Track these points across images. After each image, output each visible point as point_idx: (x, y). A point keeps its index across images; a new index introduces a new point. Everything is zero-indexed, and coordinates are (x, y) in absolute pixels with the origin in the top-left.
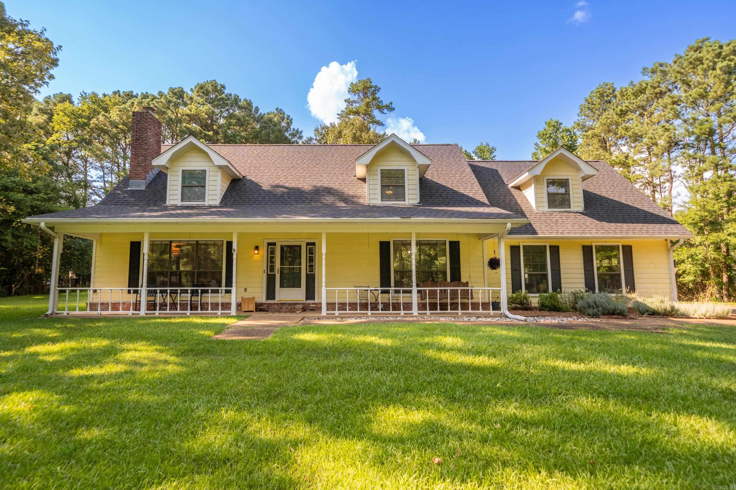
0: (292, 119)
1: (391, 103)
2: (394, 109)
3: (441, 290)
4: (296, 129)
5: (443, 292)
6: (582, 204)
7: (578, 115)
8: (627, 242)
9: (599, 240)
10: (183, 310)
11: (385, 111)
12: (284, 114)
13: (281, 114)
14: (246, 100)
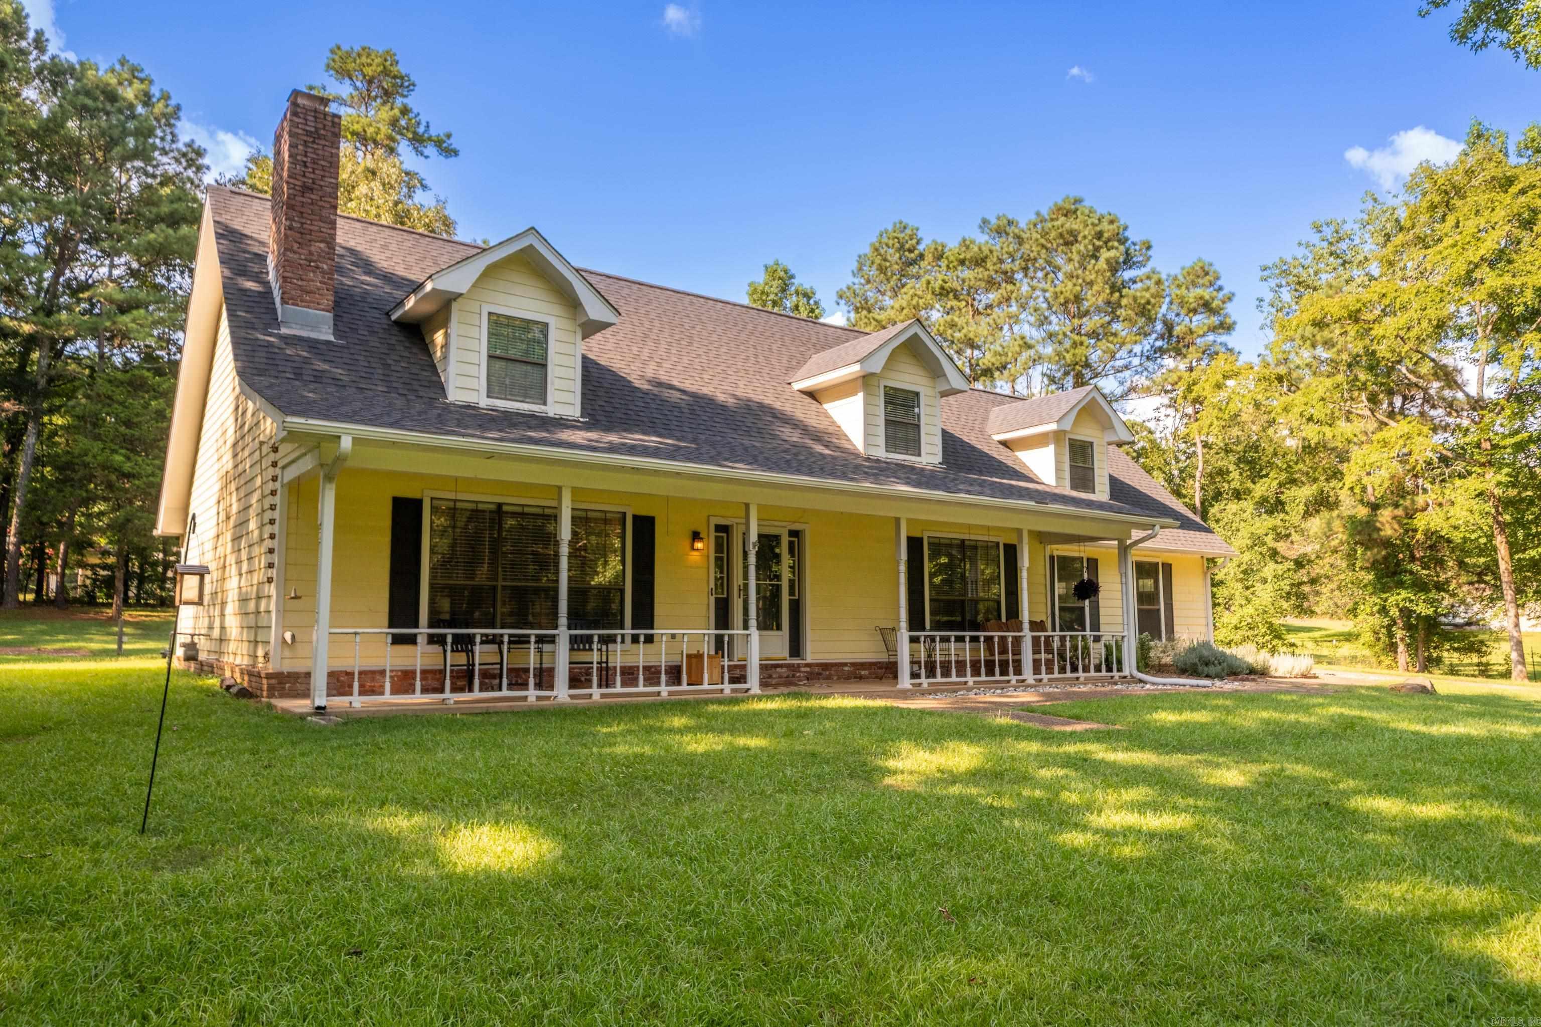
6: (1107, 489)
7: (854, 275)
8: (1166, 558)
10: (651, 685)
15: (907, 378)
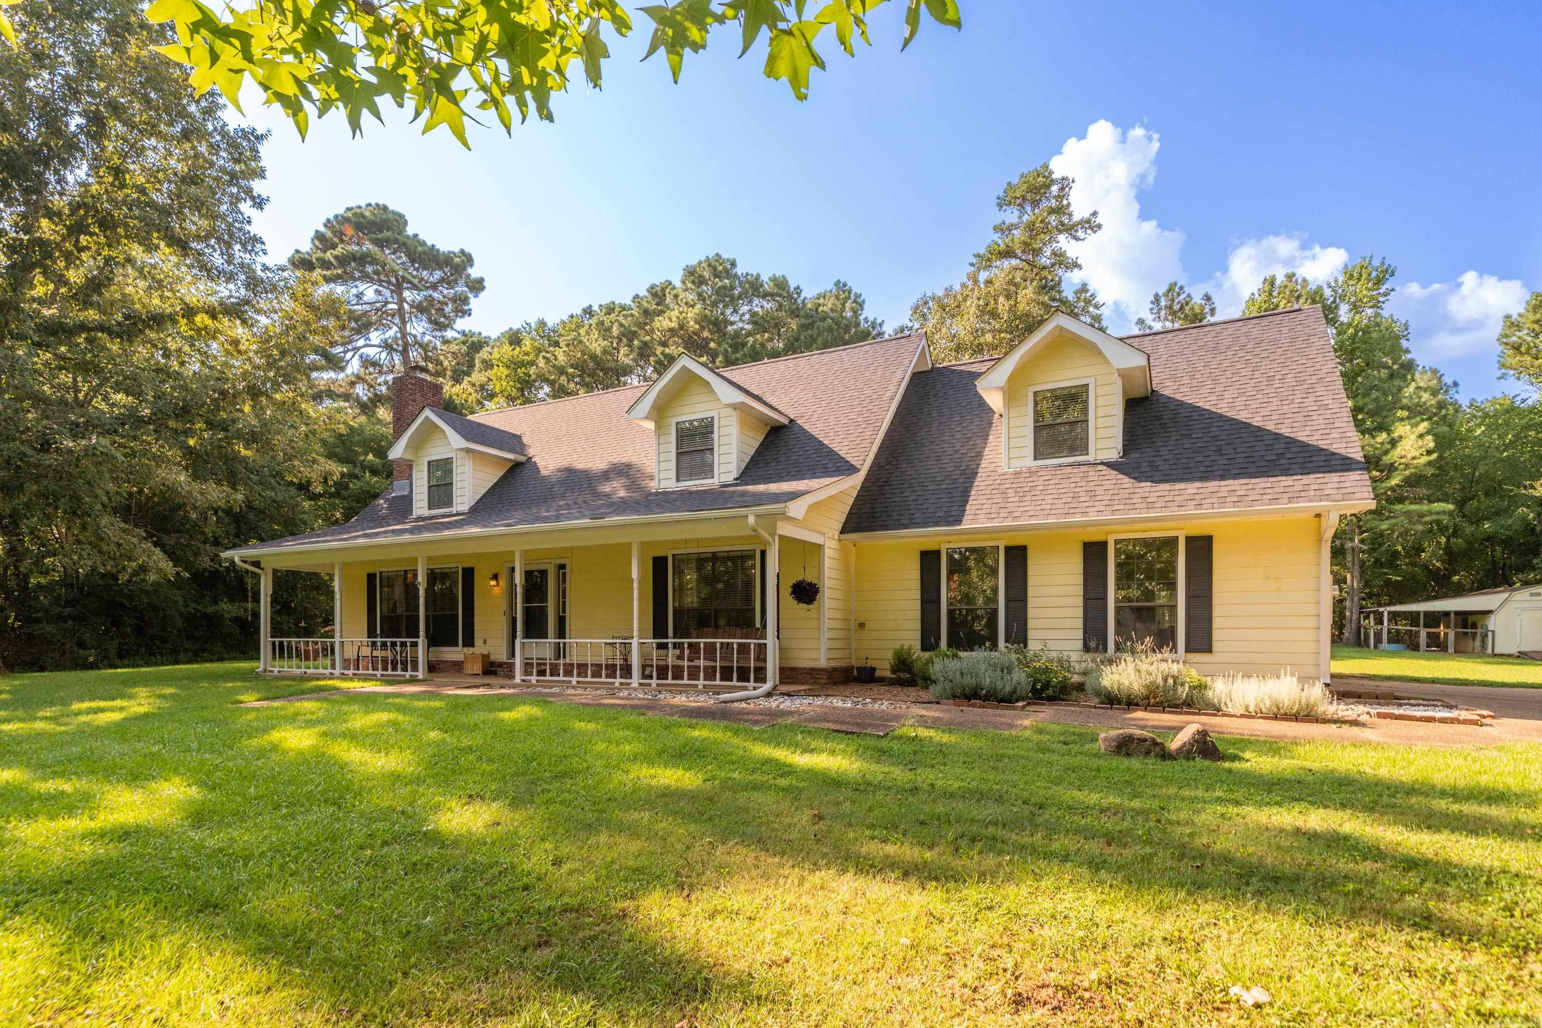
0: (864, 301)
1: (1095, 214)
2: (1099, 226)
3: (722, 644)
4: (871, 319)
5: (725, 647)
6: (1119, 443)
8: (1198, 529)
9: (1126, 527)
11: (1080, 234)
12: (850, 292)
13: (844, 292)
14: (774, 279)
15: (702, 407)
